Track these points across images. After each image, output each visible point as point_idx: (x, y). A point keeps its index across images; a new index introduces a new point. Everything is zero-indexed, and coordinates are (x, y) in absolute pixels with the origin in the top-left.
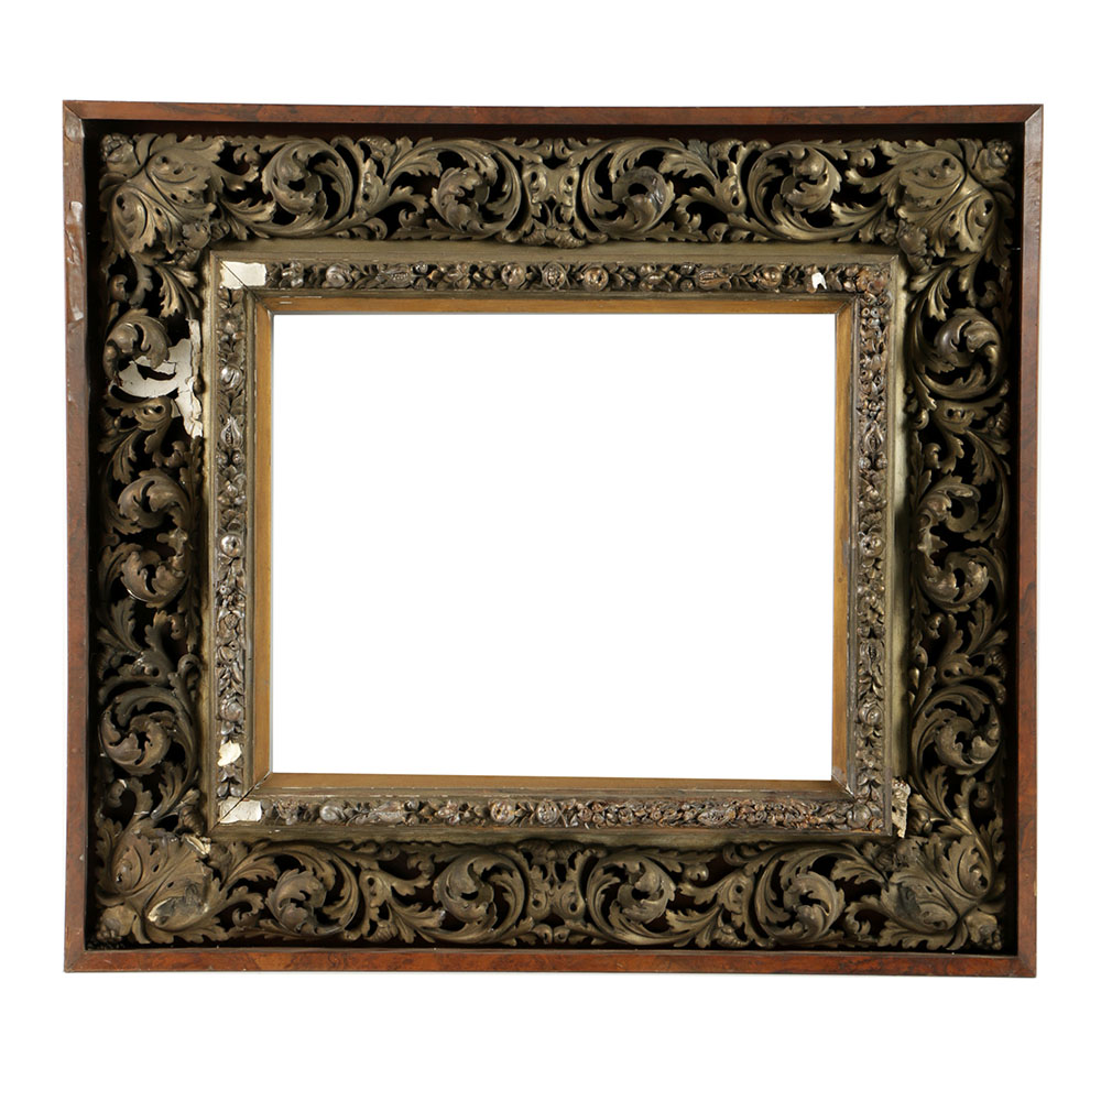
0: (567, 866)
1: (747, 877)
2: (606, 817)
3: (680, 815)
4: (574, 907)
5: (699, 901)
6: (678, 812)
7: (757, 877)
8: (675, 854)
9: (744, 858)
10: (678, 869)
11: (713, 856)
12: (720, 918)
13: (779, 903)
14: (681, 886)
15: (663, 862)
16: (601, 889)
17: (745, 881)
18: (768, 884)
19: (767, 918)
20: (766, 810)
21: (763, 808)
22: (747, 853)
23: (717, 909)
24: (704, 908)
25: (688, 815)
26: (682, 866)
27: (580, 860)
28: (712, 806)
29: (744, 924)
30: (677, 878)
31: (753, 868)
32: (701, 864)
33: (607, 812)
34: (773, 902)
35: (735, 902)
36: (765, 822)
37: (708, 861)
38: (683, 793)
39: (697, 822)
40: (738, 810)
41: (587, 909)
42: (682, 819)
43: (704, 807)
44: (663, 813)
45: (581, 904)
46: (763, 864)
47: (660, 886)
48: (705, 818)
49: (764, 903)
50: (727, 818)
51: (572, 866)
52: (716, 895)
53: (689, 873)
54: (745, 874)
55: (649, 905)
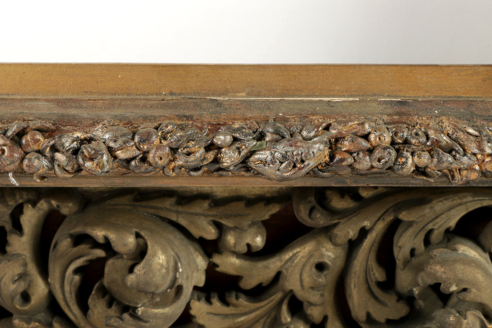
0: (8, 227)
1: (335, 245)
2: (52, 160)
3: (211, 156)
4: (26, 297)
5: (249, 283)
6: (208, 148)
7: (353, 246)
8: (206, 204)
9: (333, 212)
10: (211, 233)
11: (275, 209)
12: (285, 307)
13: (388, 285)
14: (217, 259)
15: (183, 222)
16: (72, 267)
17: (330, 253)
18: (373, 256)
19: (368, 315)
20: (393, 143)
21: (388, 139)
22: (338, 203)
23: (279, 295)
24: (258, 293)
25: (229, 158)
26: (218, 226)
27: (30, 218)
28: (280, 137)
29: (325, 318)
30: (210, 248)
31: (348, 231)
32: (253, 224)
33: (54, 149)
34: (380, 285)
35: (312, 288)
36: (390, 168)
37: (267, 217)
38: (219, 104)
39: (248, 169)
40: (334, 144)
41: (51, 298)
42: (216, 160)
43: (261, 137)
44: (174, 150)
45: (40, 290)
46: (367, 224)
47: (175, 279)
48: (264, 163)
49: (364, 288)
50: (311, 163)
51: (18, 228)
52: (278, 275)
53: (231, 239)
54: (331, 239)
55: (155, 316)
